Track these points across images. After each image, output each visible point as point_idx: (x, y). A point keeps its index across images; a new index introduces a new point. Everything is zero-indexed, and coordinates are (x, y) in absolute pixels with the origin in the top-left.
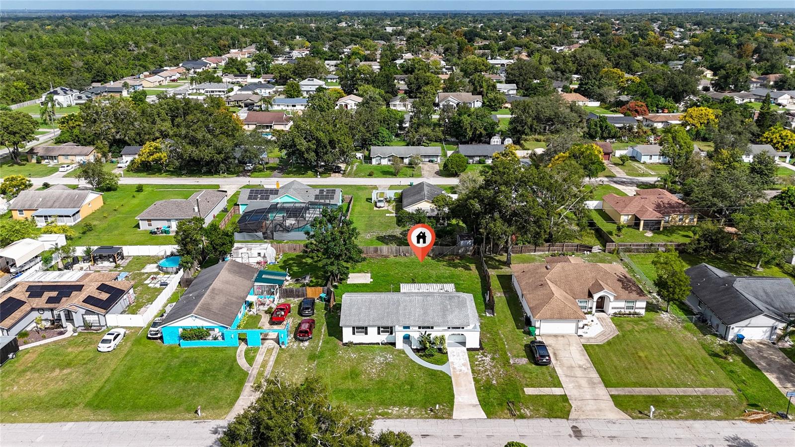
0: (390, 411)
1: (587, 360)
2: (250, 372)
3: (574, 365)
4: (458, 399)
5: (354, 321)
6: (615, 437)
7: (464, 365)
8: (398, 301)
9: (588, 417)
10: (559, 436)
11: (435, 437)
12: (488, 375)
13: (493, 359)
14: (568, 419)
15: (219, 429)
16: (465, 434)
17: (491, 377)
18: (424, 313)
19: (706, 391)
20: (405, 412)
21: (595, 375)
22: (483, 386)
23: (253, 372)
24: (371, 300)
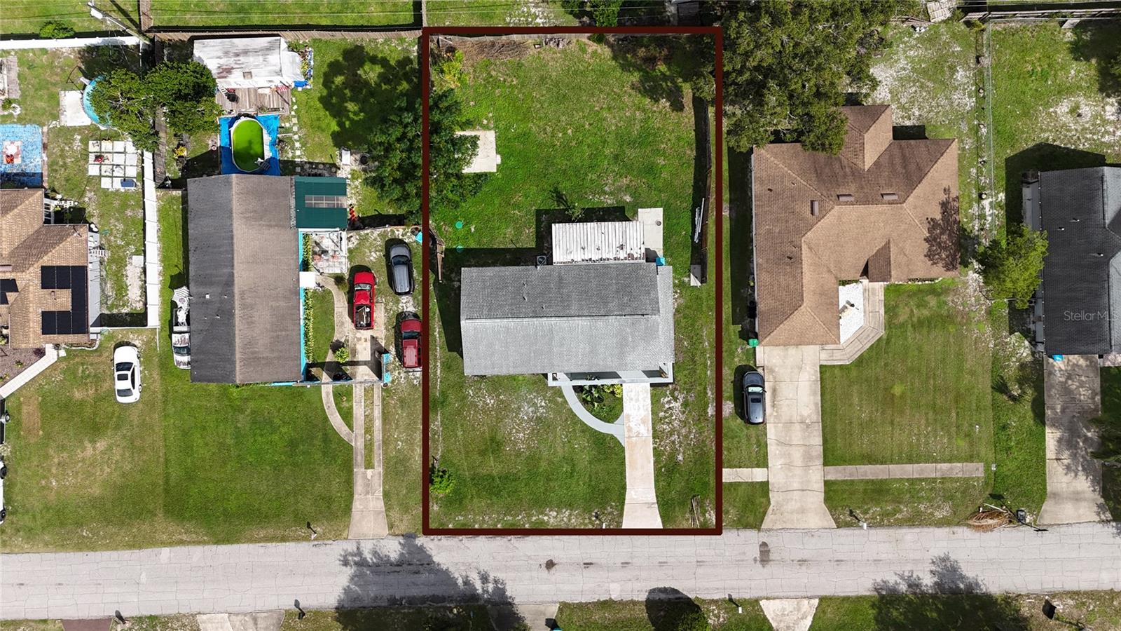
0: (546, 518)
1: (817, 404)
2: (353, 444)
3: (794, 419)
4: (630, 495)
5: (485, 368)
6: (805, 561)
7: (644, 422)
8: (551, 330)
9: (784, 526)
10: (742, 561)
11: (600, 566)
12: (673, 442)
13: (685, 404)
14: (759, 530)
15: (350, 558)
16: (635, 560)
17: (677, 446)
18: (592, 352)
19: (951, 468)
20: (565, 519)
21: (817, 440)
22: (664, 466)
23: (358, 444)
24: (508, 328)
